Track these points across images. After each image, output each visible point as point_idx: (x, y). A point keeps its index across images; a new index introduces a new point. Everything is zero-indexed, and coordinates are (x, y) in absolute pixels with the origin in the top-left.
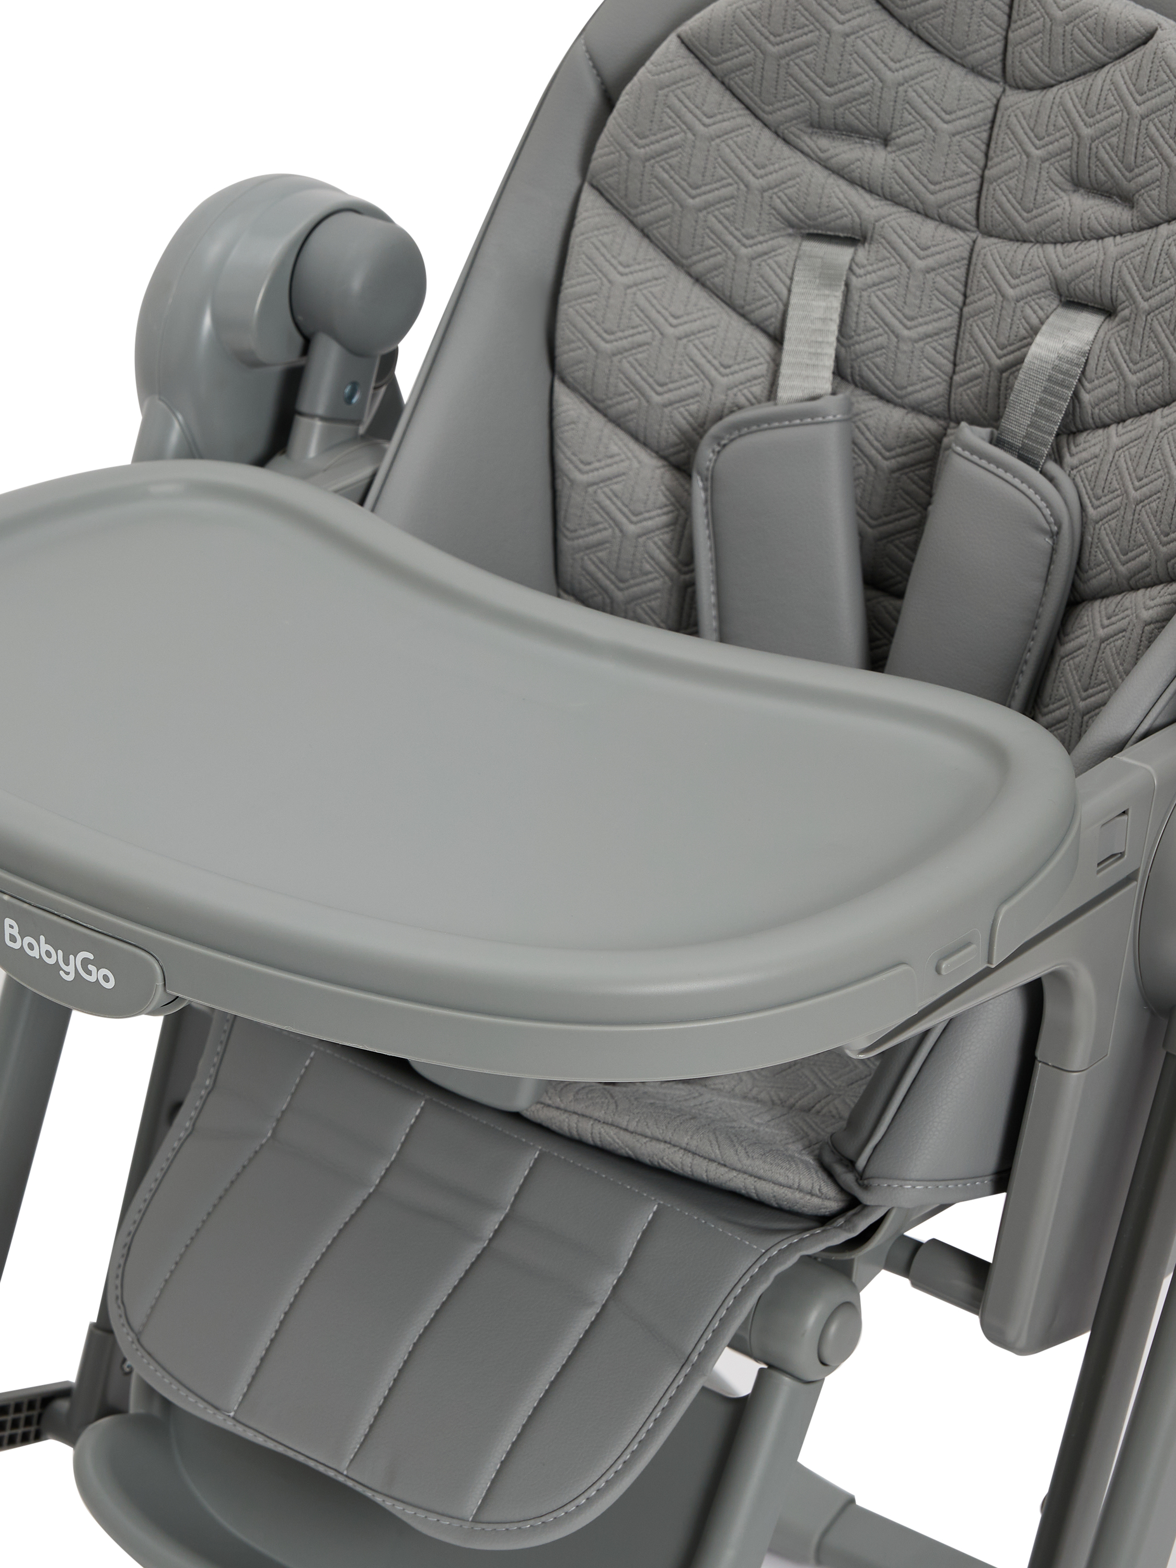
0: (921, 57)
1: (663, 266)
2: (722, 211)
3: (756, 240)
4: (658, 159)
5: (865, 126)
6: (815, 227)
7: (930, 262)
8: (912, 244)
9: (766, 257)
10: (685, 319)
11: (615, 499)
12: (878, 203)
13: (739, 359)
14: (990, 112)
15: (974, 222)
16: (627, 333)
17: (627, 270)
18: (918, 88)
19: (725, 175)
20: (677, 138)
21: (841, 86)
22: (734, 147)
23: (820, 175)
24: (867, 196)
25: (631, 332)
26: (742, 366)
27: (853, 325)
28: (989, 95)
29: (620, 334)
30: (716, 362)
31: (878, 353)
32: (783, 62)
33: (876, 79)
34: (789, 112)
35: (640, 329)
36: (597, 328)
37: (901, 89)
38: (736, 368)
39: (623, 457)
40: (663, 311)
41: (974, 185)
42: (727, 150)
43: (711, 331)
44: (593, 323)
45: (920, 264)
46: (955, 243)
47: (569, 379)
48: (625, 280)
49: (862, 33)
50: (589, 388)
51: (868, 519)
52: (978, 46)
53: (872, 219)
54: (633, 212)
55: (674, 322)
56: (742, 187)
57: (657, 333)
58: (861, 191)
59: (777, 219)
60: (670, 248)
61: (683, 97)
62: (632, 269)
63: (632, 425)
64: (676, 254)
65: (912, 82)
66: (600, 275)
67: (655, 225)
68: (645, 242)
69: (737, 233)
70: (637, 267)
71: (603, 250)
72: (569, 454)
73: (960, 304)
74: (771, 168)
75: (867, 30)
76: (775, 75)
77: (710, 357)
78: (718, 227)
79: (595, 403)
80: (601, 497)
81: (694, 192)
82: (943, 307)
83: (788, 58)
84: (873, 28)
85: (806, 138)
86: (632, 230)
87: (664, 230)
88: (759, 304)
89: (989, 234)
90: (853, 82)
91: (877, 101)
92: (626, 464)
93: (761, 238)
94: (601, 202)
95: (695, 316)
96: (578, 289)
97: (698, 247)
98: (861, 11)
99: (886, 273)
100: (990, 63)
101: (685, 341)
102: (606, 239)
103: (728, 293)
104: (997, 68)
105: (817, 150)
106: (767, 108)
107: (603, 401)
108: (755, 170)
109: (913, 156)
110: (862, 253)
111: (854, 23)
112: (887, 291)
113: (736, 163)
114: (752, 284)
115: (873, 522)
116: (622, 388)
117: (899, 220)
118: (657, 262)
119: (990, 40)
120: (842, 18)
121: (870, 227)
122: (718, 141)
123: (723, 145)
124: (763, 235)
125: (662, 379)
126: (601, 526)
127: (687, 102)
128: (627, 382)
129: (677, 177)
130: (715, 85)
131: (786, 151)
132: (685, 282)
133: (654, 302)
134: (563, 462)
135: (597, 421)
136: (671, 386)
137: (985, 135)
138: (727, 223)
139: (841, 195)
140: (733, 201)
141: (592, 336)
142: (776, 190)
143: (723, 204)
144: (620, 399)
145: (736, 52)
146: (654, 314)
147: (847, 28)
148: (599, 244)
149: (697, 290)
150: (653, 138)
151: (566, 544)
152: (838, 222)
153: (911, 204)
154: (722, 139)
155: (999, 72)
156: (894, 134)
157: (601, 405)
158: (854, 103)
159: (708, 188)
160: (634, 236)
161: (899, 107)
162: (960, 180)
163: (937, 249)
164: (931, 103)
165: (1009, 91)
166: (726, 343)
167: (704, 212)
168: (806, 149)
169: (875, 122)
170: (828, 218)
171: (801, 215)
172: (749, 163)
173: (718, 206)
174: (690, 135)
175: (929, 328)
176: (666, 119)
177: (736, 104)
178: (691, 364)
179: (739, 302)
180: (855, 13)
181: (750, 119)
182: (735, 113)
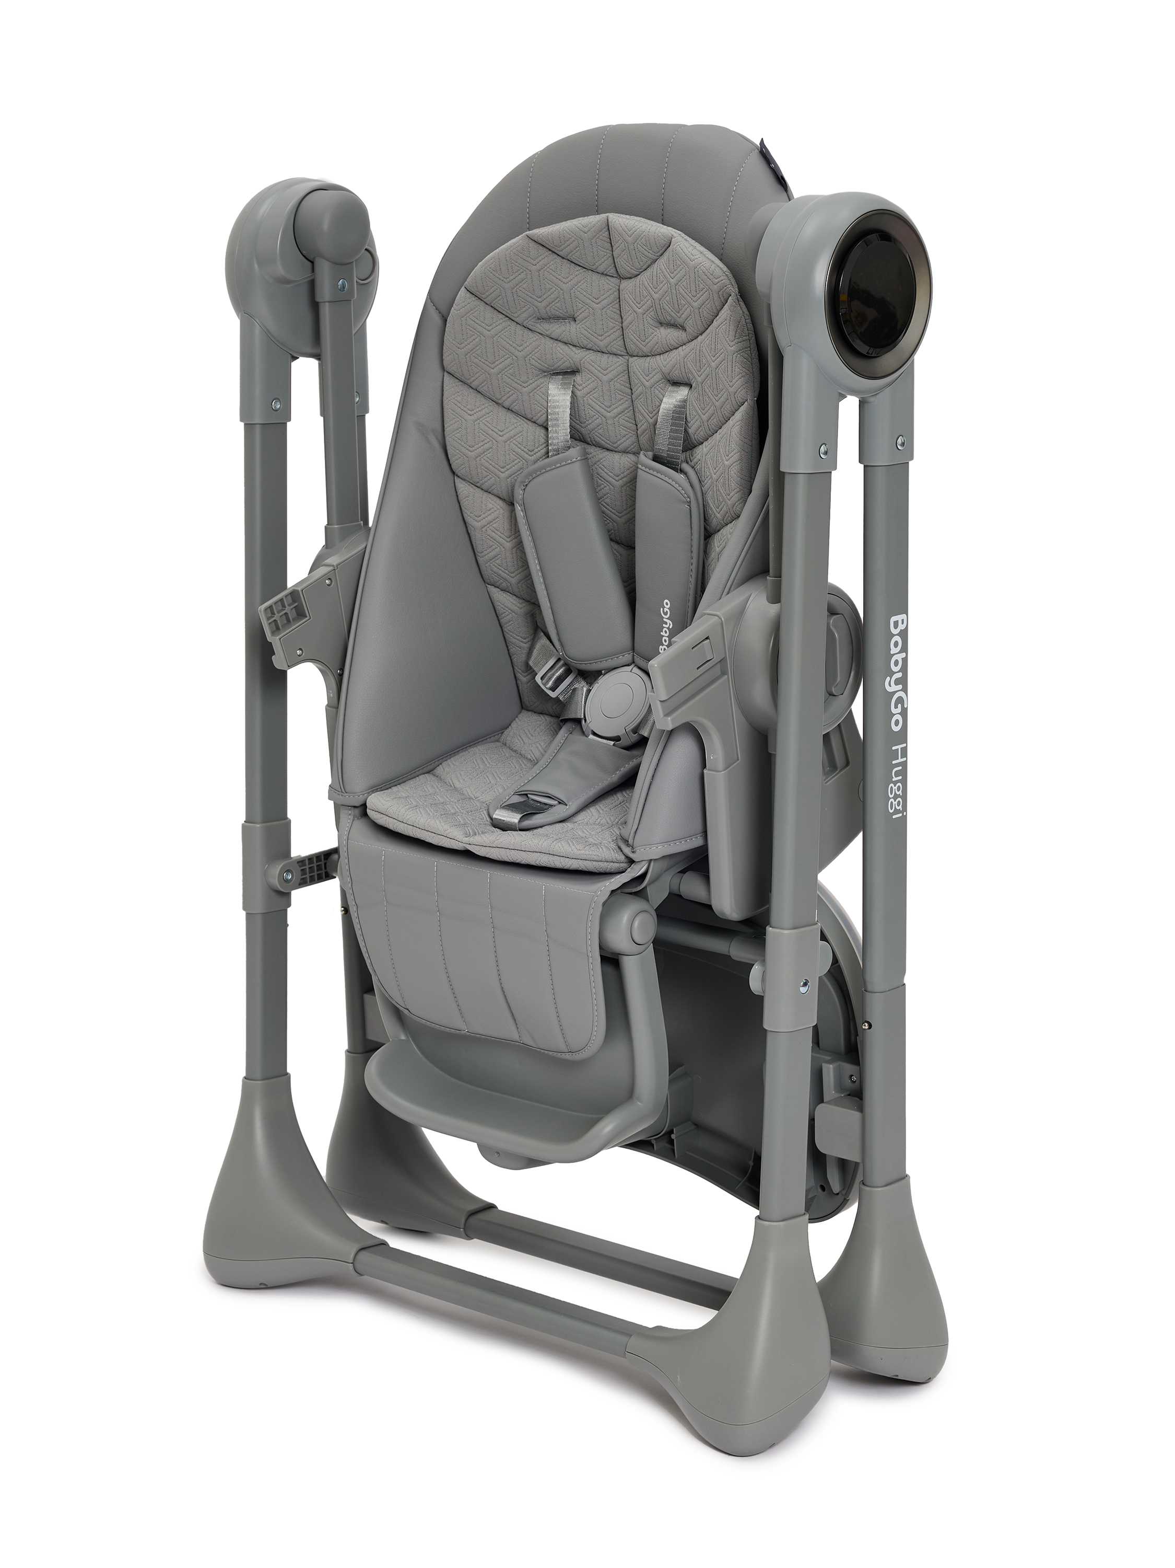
0: (577, 273)
1: (488, 406)
2: (508, 372)
3: (528, 383)
4: (471, 353)
5: (562, 314)
6: (555, 370)
7: (610, 376)
8: (599, 369)
9: (536, 390)
10: (506, 431)
11: (496, 532)
12: (579, 351)
13: (536, 445)
14: (616, 293)
15: (625, 351)
16: (480, 445)
17: (473, 412)
18: (579, 289)
19: (504, 354)
20: (477, 340)
21: (545, 296)
22: (505, 338)
23: (549, 343)
24: (574, 349)
25: (482, 444)
26: (539, 449)
27: (584, 416)
28: (613, 285)
29: (476, 446)
30: (525, 450)
31: (599, 427)
32: (514, 291)
33: (559, 289)
34: (525, 315)
35: (486, 441)
36: (465, 445)
37: (572, 291)
38: (536, 450)
39: (495, 509)
40: (494, 429)
41: (619, 333)
42: (502, 341)
43: (521, 434)
44: (463, 443)
45: (606, 378)
46: (618, 364)
47: (459, 474)
48: (472, 417)
49: (546, 267)
50: (470, 477)
51: (617, 514)
52: (600, 262)
53: (578, 360)
54: (469, 382)
55: (501, 434)
56: (514, 357)
57: (494, 441)
58: (571, 347)
59: (536, 370)
60: (490, 396)
61: (473, 318)
62: (475, 411)
63: (495, 491)
64: (494, 398)
65: (576, 287)
66: (460, 418)
67: (481, 386)
68: (479, 396)
69: (519, 382)
70: (478, 410)
71: (459, 404)
72: (469, 513)
73: (630, 394)
74: (525, 345)
75: (548, 266)
76: (513, 298)
77: (523, 448)
78: (509, 380)
79: (475, 484)
80: (489, 532)
81: (492, 366)
82: (622, 397)
83: (515, 288)
84: (551, 264)
85: (538, 325)
86: (471, 390)
87: (485, 388)
88: (539, 415)
89: (632, 356)
90: (549, 293)
91: (562, 300)
92: (497, 512)
93: (531, 381)
94: (453, 380)
95: (510, 428)
96: (451, 427)
97: (503, 393)
98: (543, 257)
99: (591, 386)
100: (609, 269)
101: (508, 442)
102: (459, 399)
103: (524, 413)
104: (613, 271)
105: (544, 330)
106: (515, 315)
107: (478, 482)
108: (518, 348)
109: (587, 324)
110: (578, 378)
111: (541, 263)
112: (594, 395)
113: (507, 346)
114: (533, 406)
115: (620, 515)
116: (485, 474)
117: (591, 358)
118: (486, 405)
119: (605, 258)
120: (534, 262)
121: (578, 364)
122: (497, 337)
123: (499, 338)
124: (532, 379)
125: (502, 465)
126: (494, 547)
127: (476, 320)
128: (486, 470)
129: (482, 360)
130: (488, 308)
131: (530, 333)
132: (502, 412)
133: (489, 425)
134: (468, 519)
135: (479, 493)
136: (507, 467)
137: (617, 306)
138: (512, 377)
139: (561, 351)
140: (512, 366)
141: (463, 450)
142: (530, 356)
143: (508, 369)
144: (486, 479)
145: (492, 291)
146: (491, 432)
147: (538, 267)
148: (456, 402)
149: (509, 414)
150: (466, 343)
151: (480, 560)
152: (564, 364)
153: (594, 348)
154: (498, 335)
155: (615, 272)
156: (576, 315)
157: (478, 485)
158: (553, 303)
159: (498, 362)
160: (473, 394)
161: (574, 301)
162: (612, 331)
163: (611, 368)
164: (587, 295)
165: (622, 281)
166: (529, 439)
167: (501, 374)
168: (540, 331)
169: (565, 311)
170: (559, 364)
171: (546, 365)
172: (515, 345)
173: (506, 370)
174: (482, 337)
175: (619, 409)
176: (469, 332)
177: (501, 316)
178: (514, 453)
179: (529, 416)
180: (540, 258)
181: (510, 322)
182: (501, 321)
